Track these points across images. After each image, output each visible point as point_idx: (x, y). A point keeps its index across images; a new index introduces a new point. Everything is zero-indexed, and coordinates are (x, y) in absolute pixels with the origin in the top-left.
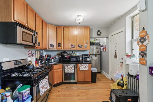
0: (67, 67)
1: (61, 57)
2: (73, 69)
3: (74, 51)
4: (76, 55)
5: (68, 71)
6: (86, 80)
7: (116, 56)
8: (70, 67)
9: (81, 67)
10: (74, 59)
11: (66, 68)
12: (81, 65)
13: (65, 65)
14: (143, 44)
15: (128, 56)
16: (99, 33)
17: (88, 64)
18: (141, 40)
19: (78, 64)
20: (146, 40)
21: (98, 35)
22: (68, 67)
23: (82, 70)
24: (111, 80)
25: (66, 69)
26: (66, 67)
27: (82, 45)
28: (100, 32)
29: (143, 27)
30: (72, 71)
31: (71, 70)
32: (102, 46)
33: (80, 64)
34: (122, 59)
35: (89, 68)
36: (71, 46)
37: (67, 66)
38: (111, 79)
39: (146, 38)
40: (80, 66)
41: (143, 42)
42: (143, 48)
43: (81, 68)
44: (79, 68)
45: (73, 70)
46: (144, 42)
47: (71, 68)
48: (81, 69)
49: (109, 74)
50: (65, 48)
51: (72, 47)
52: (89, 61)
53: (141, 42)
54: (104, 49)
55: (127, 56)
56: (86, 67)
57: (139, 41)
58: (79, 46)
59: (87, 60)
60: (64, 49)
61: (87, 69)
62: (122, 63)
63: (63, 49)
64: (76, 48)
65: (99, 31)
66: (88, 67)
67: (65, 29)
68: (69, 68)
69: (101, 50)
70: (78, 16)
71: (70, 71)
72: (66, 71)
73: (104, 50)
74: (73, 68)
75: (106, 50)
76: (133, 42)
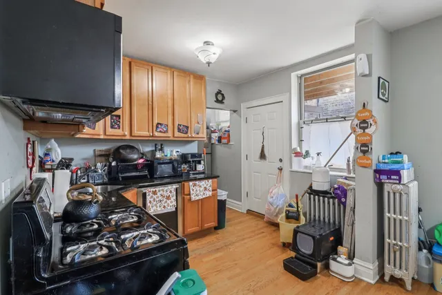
0: (155, 197)
1: (117, 166)
2: (172, 199)
3: (161, 145)
4: (169, 155)
5: (159, 209)
6: (206, 226)
7: (263, 156)
8: (165, 194)
9: (193, 190)
10: (167, 169)
11: (152, 200)
12: (195, 185)
13: (149, 191)
14: (364, 131)
15: (298, 154)
16: (220, 98)
17: (210, 181)
18: (361, 125)
19: (186, 184)
20: (371, 125)
21: (217, 101)
22: (158, 197)
23: (197, 198)
24: (247, 213)
25: (150, 202)
26: (152, 197)
27: (187, 127)
28: (223, 95)
29: (364, 104)
30: (170, 206)
31: (166, 205)
32: (214, 132)
33: (191, 183)
34: (281, 160)
35: (213, 190)
36: (157, 127)
37: (155, 193)
38: (245, 212)
39: (372, 122)
40: (192, 188)
41: (364, 128)
42: (365, 138)
43: (194, 194)
44: (189, 195)
45: (175, 203)
46: (367, 128)
47: (168, 198)
48: (194, 198)
49: (241, 201)
50: (136, 132)
51: (160, 132)
52: (203, 173)
53: (360, 128)
54: (224, 138)
55: (295, 153)
56: (205, 189)
57: (357, 125)
58: (179, 129)
59: (198, 169)
60: (131, 135)
61: (209, 194)
62: (281, 169)
63: (128, 137)
64: (170, 134)
65: (219, 92)
66: (211, 189)
67: (134, 68)
68: (160, 198)
69: (213, 141)
70: (205, 42)
71: (164, 207)
72: (152, 211)
73: (224, 141)
74: (175, 197)
75: (229, 141)
76: (304, 126)
